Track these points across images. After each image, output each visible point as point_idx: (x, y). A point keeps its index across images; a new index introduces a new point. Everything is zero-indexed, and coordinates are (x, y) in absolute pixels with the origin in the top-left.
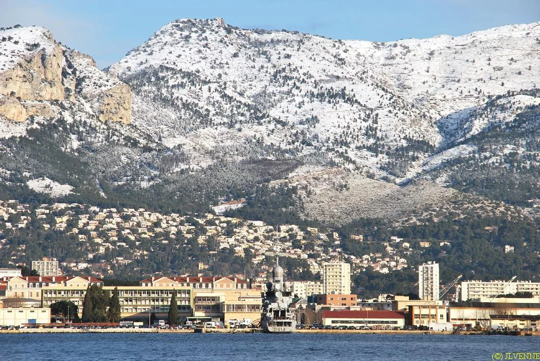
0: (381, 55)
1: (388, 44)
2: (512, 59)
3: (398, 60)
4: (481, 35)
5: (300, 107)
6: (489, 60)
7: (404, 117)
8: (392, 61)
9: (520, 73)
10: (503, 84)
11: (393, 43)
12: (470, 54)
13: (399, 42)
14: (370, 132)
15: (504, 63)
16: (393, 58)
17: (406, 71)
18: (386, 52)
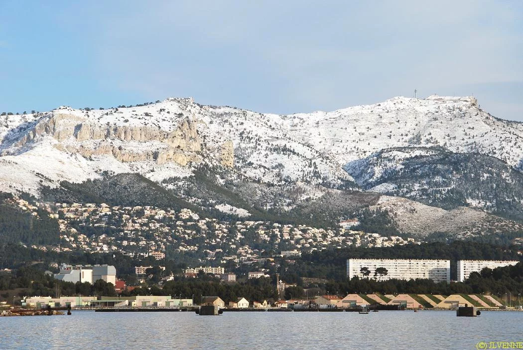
0: (287, 123)
1: (289, 116)
2: (368, 128)
3: (298, 127)
4: (344, 111)
5: (266, 158)
6: (355, 128)
7: (332, 165)
8: (295, 128)
9: (375, 137)
10: (369, 144)
11: (292, 116)
12: (341, 123)
13: (296, 115)
14: (317, 175)
15: (364, 131)
16: (296, 126)
17: (307, 135)
18: (290, 122)
